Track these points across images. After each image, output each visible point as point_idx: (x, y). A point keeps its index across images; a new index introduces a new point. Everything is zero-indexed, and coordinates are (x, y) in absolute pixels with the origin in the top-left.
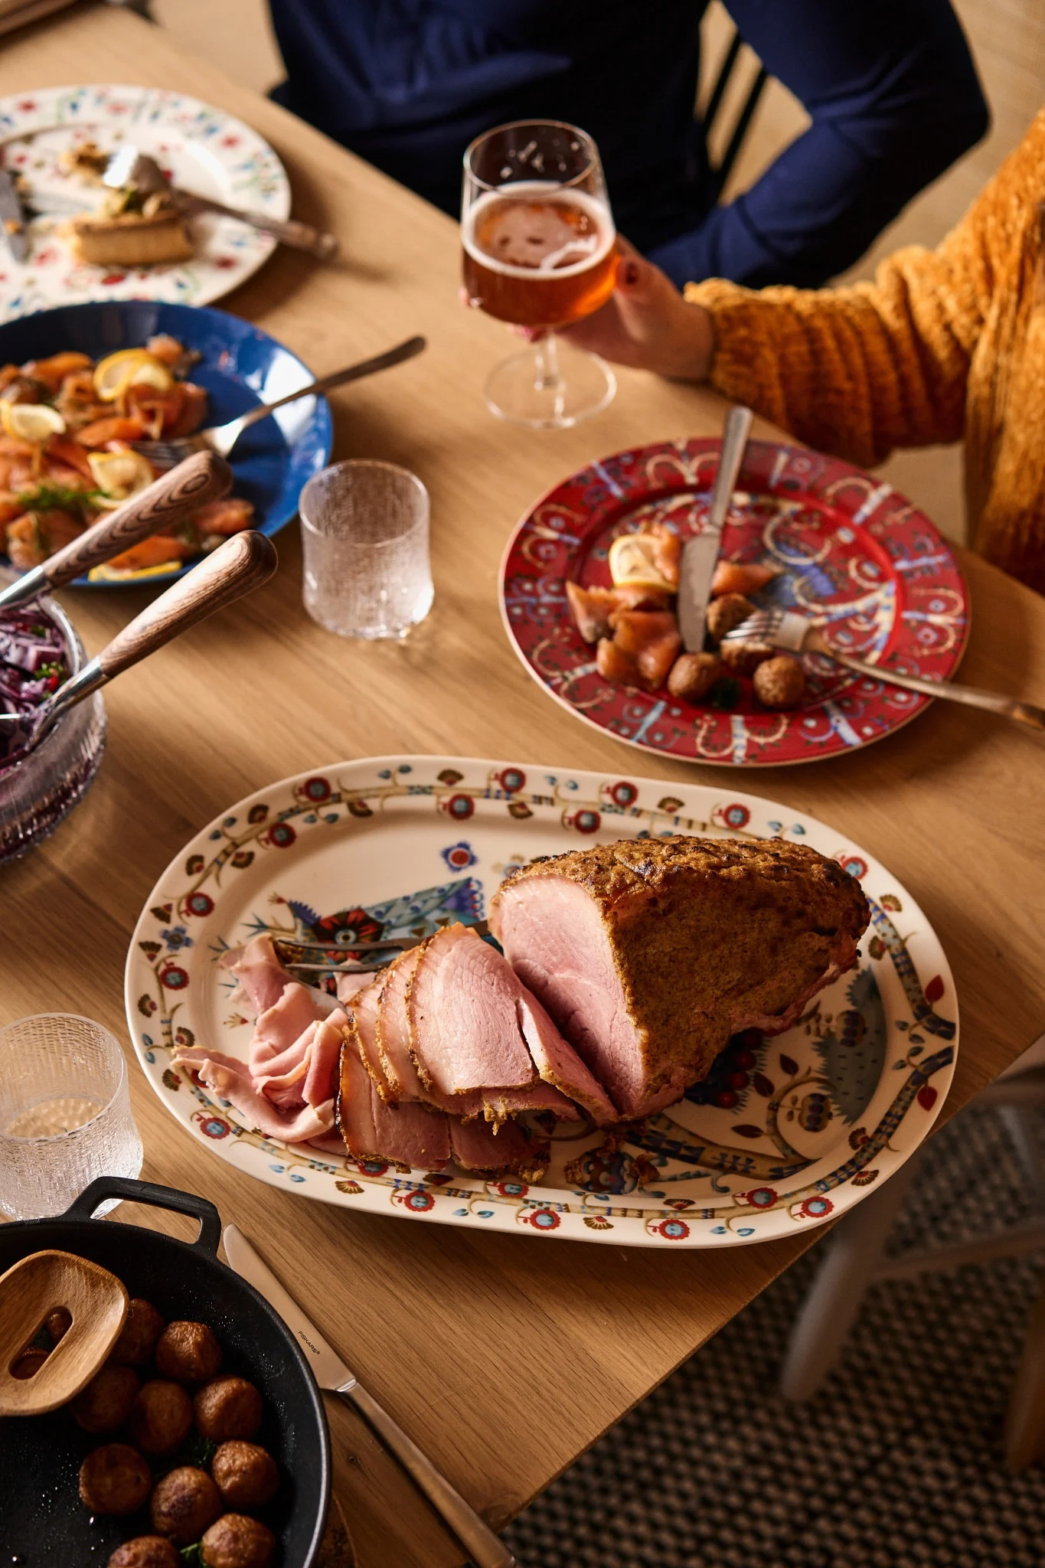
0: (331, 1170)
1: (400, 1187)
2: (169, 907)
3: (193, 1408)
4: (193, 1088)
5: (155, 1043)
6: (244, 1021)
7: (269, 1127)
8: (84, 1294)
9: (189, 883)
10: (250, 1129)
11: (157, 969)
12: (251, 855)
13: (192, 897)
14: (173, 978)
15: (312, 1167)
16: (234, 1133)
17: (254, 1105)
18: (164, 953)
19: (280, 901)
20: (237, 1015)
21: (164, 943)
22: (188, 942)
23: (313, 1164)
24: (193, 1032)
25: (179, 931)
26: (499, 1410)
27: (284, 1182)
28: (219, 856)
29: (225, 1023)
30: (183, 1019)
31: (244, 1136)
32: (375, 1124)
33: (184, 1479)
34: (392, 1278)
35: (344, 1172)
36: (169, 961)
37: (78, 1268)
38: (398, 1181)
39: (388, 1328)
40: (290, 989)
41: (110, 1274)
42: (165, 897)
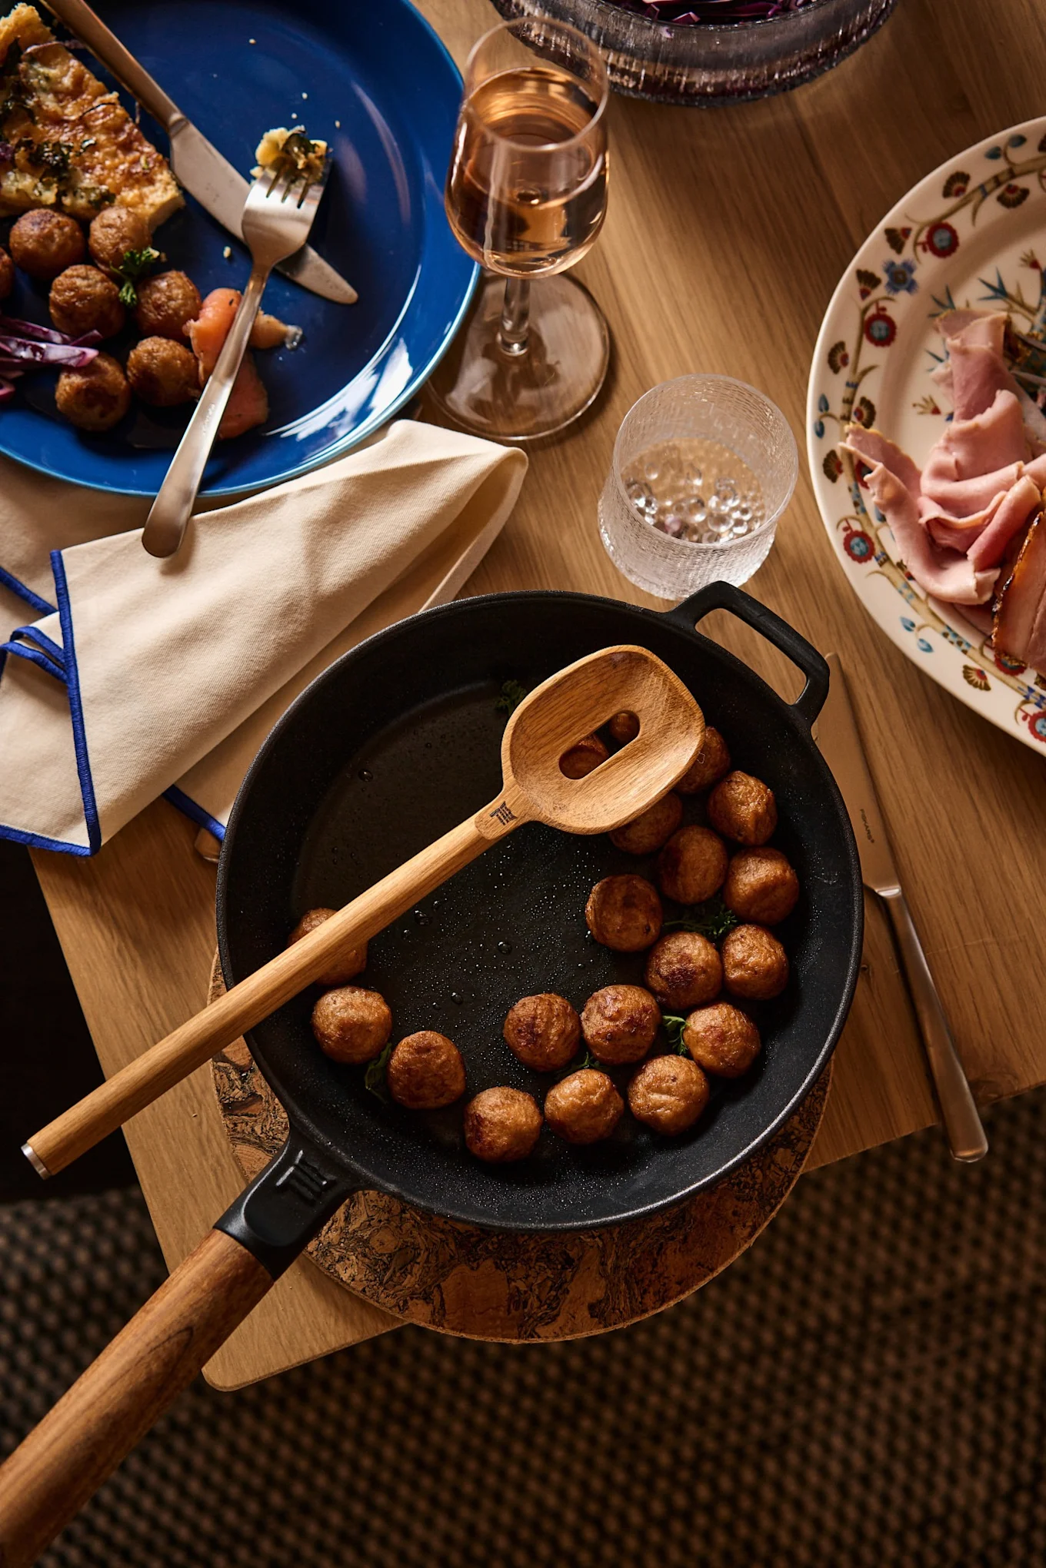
0: (964, 647)
1: (1031, 699)
2: (906, 232)
3: (727, 876)
4: (852, 484)
5: (831, 411)
6: (936, 411)
7: (915, 566)
8: (661, 710)
9: (941, 206)
10: (895, 559)
11: (865, 311)
12: (1025, 193)
13: (939, 226)
14: (879, 329)
15: (945, 635)
16: (877, 559)
17: (911, 537)
18: (880, 292)
19: (1034, 264)
20: (932, 400)
21: (885, 278)
22: (911, 286)
23: (947, 631)
24: (877, 409)
25: (909, 268)
26: (1034, 980)
27: (908, 644)
28: (988, 182)
29: (914, 405)
30: (871, 389)
31: (887, 568)
32: (1036, 626)
33: (692, 949)
34: (978, 784)
35: (977, 656)
36: (882, 304)
37: (664, 681)
38: (1031, 690)
39: (953, 840)
40: (1003, 400)
41: (694, 700)
42: (907, 217)
